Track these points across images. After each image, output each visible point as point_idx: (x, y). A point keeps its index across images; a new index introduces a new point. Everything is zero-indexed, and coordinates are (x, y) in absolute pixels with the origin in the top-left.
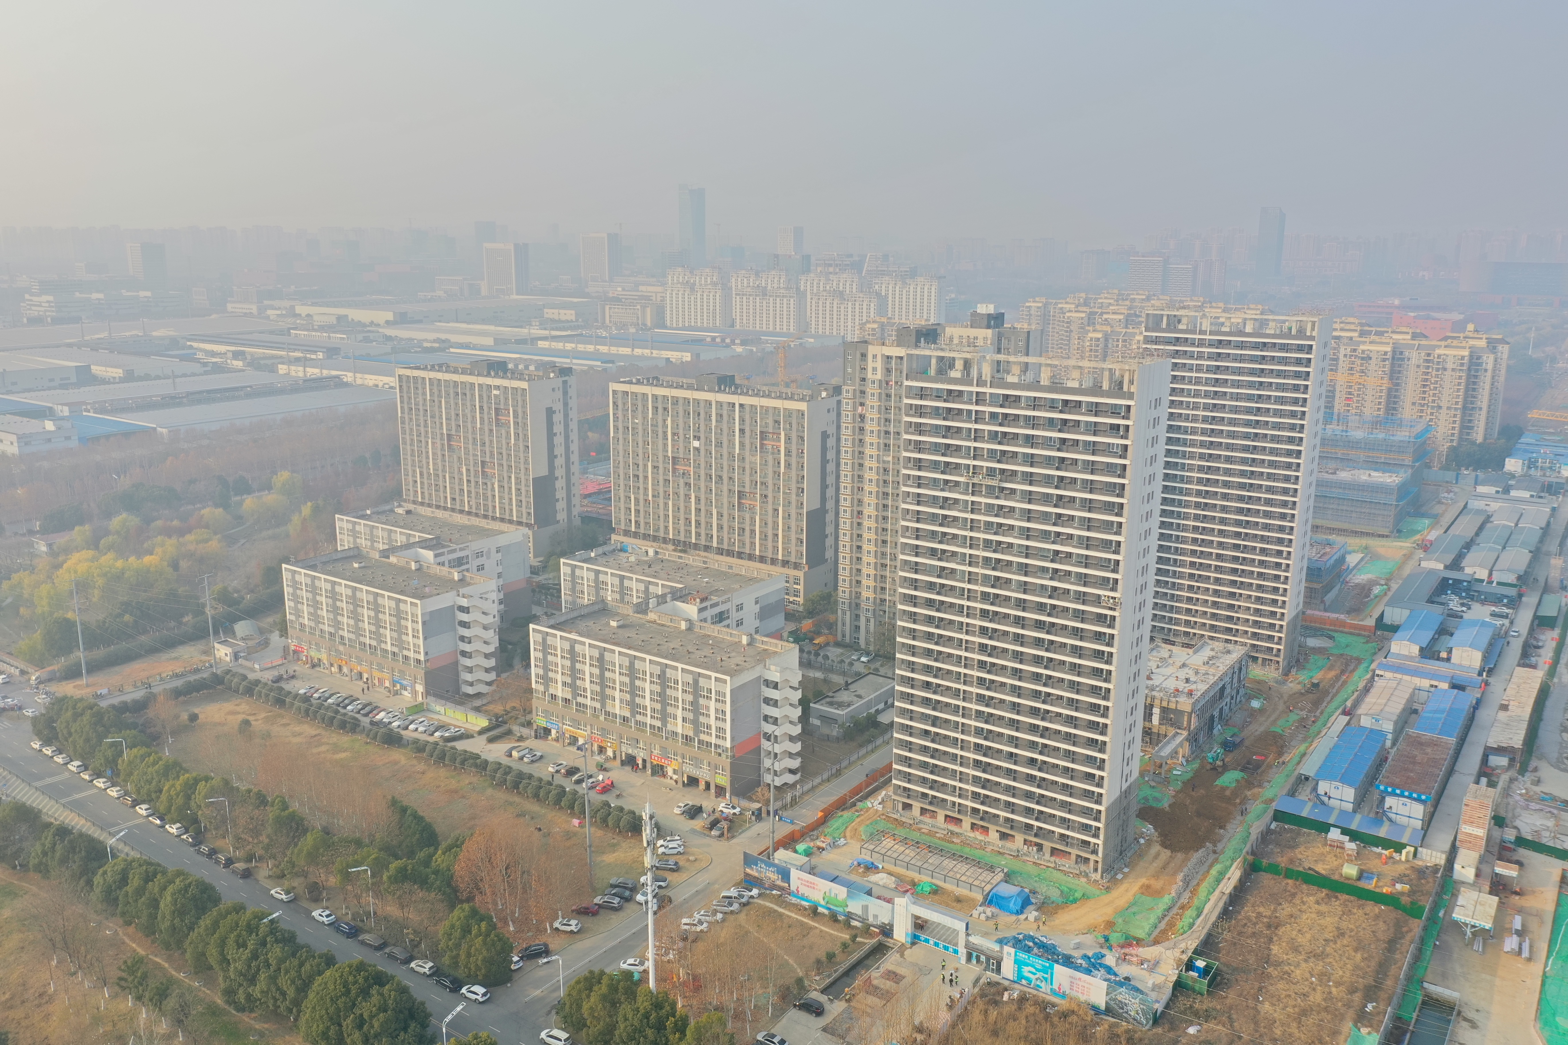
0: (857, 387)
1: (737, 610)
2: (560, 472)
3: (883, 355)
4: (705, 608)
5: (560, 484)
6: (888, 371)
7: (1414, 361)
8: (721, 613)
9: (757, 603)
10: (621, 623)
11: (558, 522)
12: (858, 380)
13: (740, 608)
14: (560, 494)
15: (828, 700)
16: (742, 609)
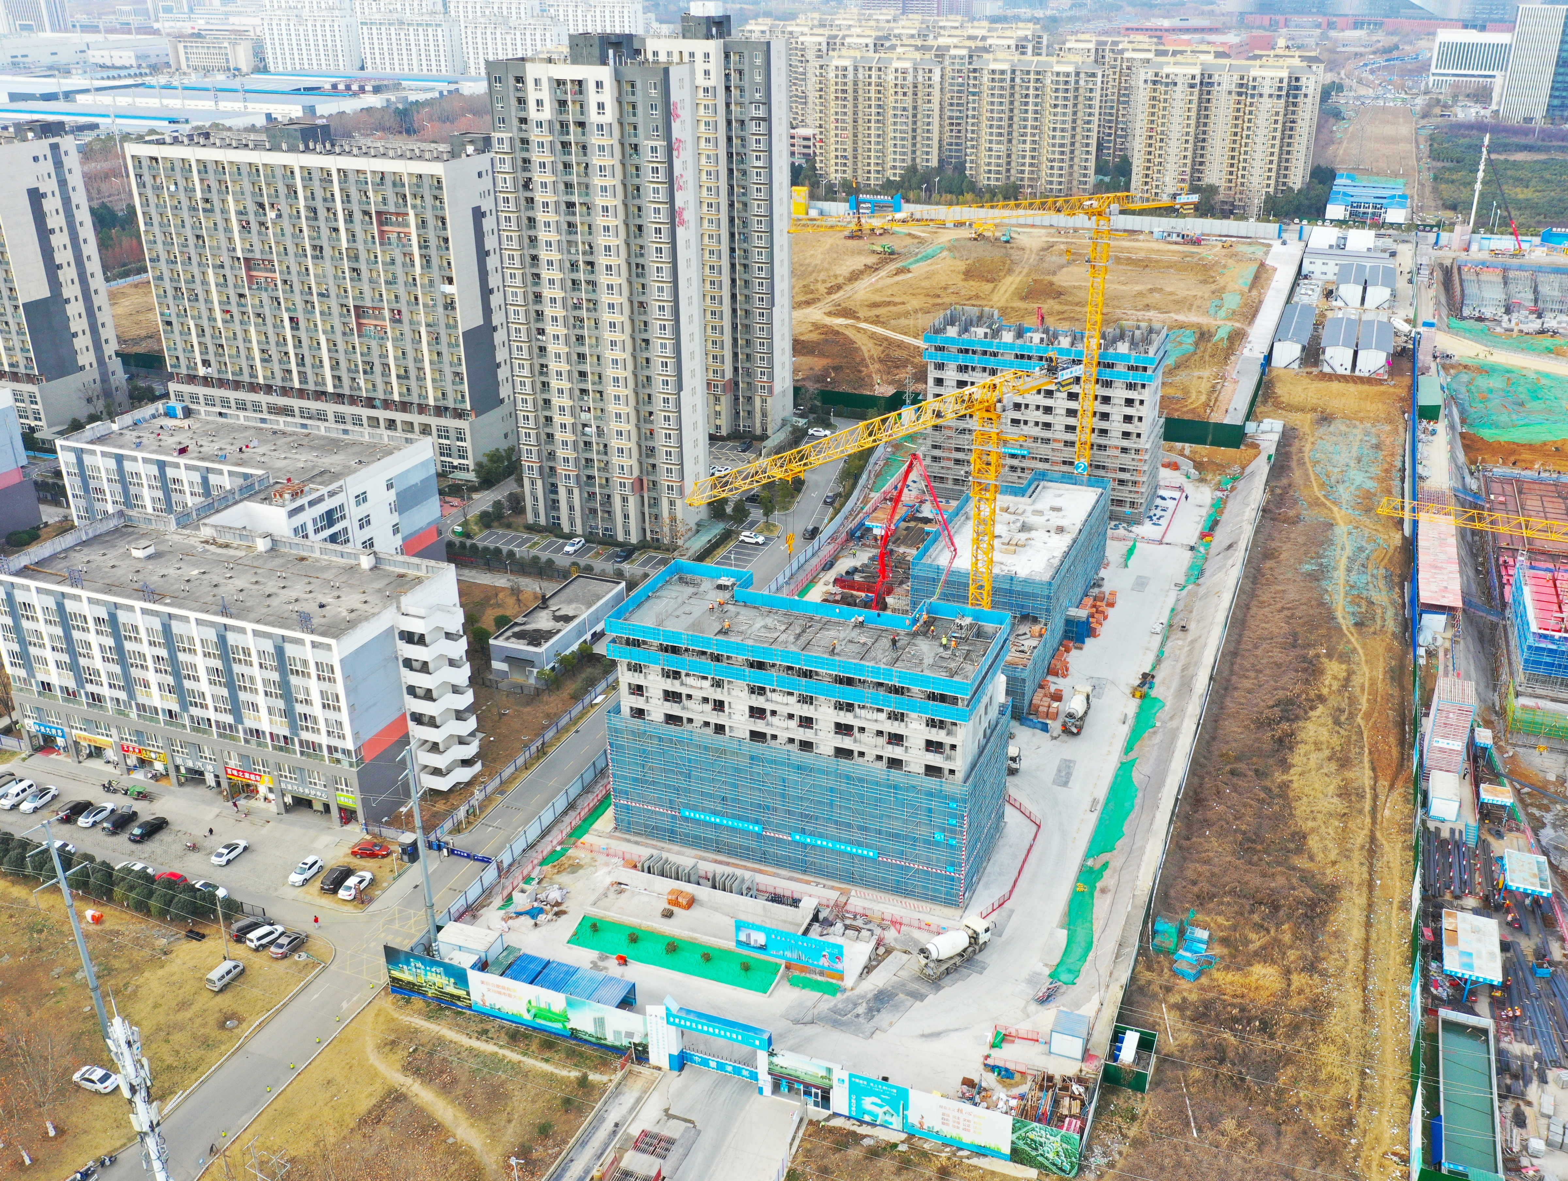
0: (515, 134)
1: (358, 504)
2: (71, 291)
3: (550, 79)
4: (301, 509)
5: (75, 309)
6: (562, 103)
7: (1225, 87)
8: (330, 513)
9: (390, 486)
10: (151, 550)
11: (82, 368)
12: (515, 122)
13: (362, 498)
14: (78, 324)
15: (517, 629)
16: (365, 500)
